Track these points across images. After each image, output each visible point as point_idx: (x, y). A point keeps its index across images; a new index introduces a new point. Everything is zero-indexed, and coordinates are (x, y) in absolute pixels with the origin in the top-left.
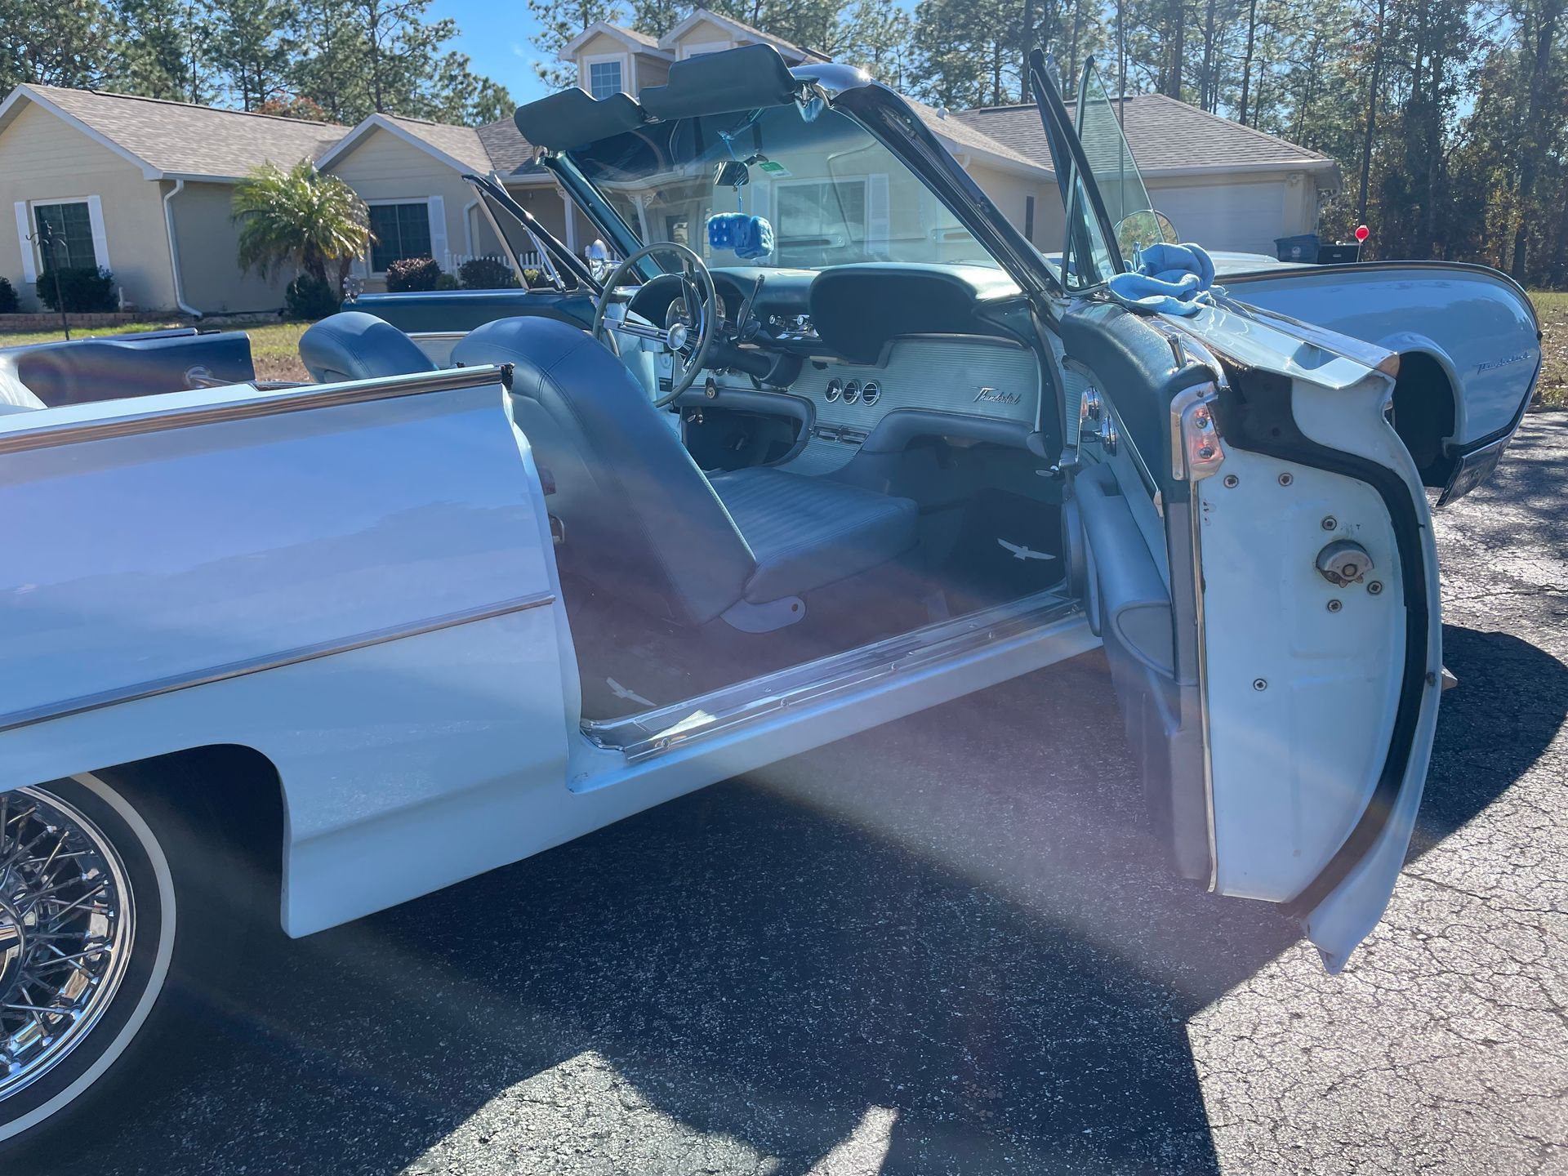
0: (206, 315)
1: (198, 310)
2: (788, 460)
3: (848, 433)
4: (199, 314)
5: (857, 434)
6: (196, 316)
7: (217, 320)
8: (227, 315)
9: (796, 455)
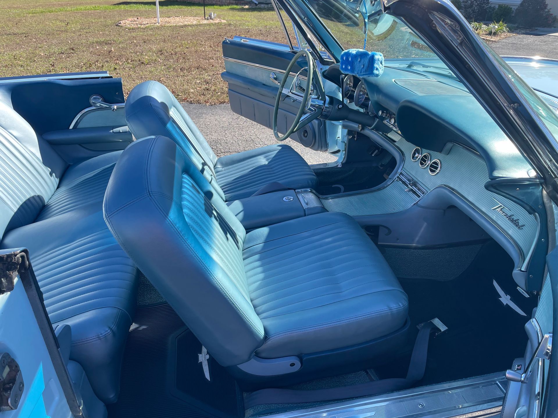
0: (260, 3)
1: (257, 1)
2: (379, 189)
3: (416, 186)
4: (257, 3)
5: (419, 189)
6: (256, 4)
7: (263, 5)
8: (266, 4)
9: (384, 188)
